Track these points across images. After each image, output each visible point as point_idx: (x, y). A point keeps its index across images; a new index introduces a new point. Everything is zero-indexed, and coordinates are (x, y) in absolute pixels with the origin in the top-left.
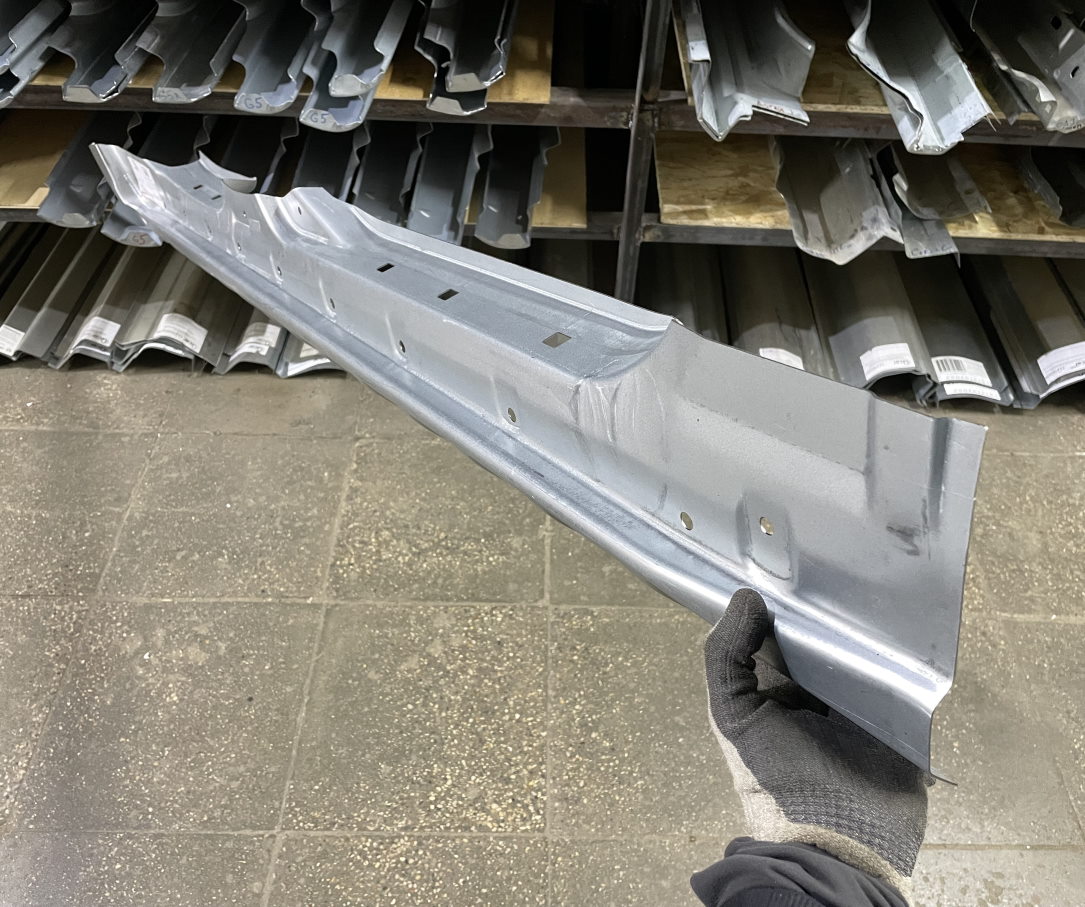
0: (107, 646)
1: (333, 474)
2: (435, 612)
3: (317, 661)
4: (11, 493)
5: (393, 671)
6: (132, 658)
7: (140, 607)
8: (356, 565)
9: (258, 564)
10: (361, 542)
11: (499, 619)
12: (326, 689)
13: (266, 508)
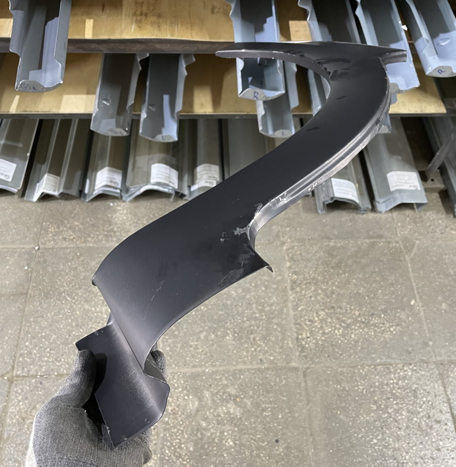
0: (178, 406)
1: (277, 270)
2: (369, 370)
3: (309, 410)
4: (84, 295)
5: (357, 416)
6: (196, 414)
7: (189, 376)
8: (312, 338)
9: (252, 340)
10: (310, 321)
11: (410, 374)
12: (321, 431)
13: (244, 297)
